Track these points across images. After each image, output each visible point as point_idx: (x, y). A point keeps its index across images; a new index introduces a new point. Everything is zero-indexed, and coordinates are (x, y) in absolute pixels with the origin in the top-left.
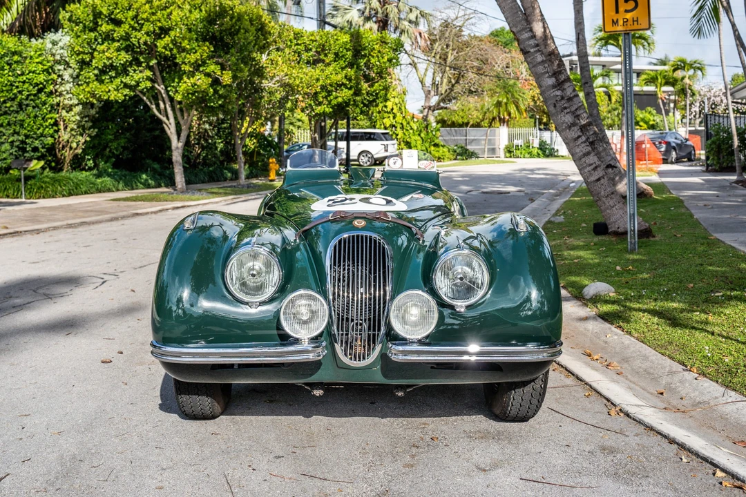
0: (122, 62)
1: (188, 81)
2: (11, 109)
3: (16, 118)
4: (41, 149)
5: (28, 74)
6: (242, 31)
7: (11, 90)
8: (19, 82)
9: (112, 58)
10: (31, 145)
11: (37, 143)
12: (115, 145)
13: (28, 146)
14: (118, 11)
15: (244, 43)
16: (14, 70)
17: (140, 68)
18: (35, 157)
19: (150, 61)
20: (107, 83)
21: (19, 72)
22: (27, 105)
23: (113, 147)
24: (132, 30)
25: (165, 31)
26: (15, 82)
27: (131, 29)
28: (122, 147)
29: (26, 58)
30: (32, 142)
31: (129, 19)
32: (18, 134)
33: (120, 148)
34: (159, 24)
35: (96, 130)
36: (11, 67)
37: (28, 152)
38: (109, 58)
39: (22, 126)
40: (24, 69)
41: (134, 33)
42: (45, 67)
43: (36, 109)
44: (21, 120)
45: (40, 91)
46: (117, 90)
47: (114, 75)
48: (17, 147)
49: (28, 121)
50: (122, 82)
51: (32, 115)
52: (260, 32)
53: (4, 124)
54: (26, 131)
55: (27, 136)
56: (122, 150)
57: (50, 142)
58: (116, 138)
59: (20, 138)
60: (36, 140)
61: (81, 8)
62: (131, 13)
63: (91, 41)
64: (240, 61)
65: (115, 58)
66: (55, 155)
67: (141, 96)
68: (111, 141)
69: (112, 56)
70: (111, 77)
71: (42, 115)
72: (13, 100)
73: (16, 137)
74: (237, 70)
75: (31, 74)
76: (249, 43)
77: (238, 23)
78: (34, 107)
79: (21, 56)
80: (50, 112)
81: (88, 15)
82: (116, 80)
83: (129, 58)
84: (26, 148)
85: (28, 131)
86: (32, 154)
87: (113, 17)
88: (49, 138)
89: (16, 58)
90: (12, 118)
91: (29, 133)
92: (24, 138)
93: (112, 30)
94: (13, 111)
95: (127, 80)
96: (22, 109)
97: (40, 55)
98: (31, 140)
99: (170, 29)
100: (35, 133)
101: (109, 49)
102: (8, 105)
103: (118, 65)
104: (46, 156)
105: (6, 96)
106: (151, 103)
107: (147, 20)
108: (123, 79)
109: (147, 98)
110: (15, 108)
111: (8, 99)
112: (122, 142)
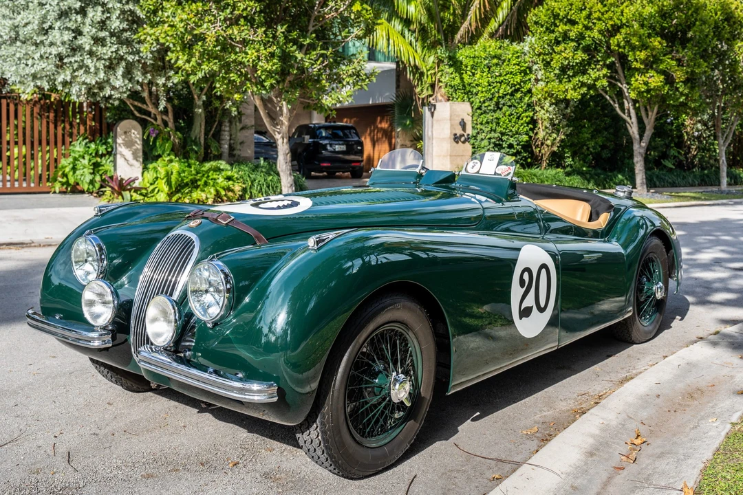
0: (578, 61)
1: (640, 79)
2: (489, 108)
3: (493, 116)
4: (515, 146)
5: (505, 75)
6: (697, 23)
7: (490, 90)
8: (497, 82)
9: (569, 58)
10: (507, 142)
11: (512, 140)
12: (592, 144)
13: (504, 143)
14: (573, 12)
15: (700, 37)
16: (493, 72)
17: (598, 67)
18: (510, 153)
19: (606, 60)
20: (566, 82)
21: (497, 74)
22: (504, 105)
23: (590, 146)
24: (586, 29)
25: (616, 29)
26: (493, 83)
27: (584, 29)
28: (600, 146)
29: (504, 61)
30: (507, 139)
31: (582, 20)
32: (495, 131)
33: (598, 147)
34: (611, 23)
35: (571, 129)
36: (489, 70)
37: (504, 148)
38: (566, 58)
39: (498, 124)
40: (501, 71)
41: (588, 33)
42: (522, 69)
43: (513, 108)
44: (496, 118)
45: (517, 91)
46: (574, 89)
47: (571, 74)
48: (494, 143)
49: (503, 119)
50: (579, 81)
51: (507, 114)
52: (726, 23)
53: (484, 123)
54: (502, 129)
55: (503, 134)
56: (600, 149)
57: (524, 140)
58: (593, 137)
59: (496, 135)
60: (512, 137)
61: (544, 11)
62: (584, 13)
63: (551, 42)
64: (698, 56)
65: (571, 58)
66: (532, 153)
67: (604, 94)
68: (588, 139)
69: (568, 56)
70: (569, 76)
71: (517, 113)
72: (491, 99)
73: (493, 135)
74: (695, 65)
75: (508, 75)
76: (707, 36)
77: (695, 15)
78: (510, 106)
79: (500, 59)
80: (526, 111)
81: (549, 18)
82: (574, 79)
83: (585, 57)
84: (502, 145)
85: (504, 128)
86: (508, 150)
87: (569, 17)
88: (524, 136)
89: (495, 61)
90: (489, 117)
91: (504, 131)
92: (500, 135)
93: (568, 30)
94: (491, 110)
95: (585, 79)
96: (498, 108)
97: (518, 57)
98: (506, 137)
99: (622, 26)
100: (511, 131)
101: (565, 49)
102: (486, 104)
103: (574, 64)
104: (521, 152)
105: (485, 97)
106: (614, 102)
107: (599, 19)
108: (580, 78)
109: (610, 96)
110: (492, 108)
111: (487, 99)
112: (600, 140)
